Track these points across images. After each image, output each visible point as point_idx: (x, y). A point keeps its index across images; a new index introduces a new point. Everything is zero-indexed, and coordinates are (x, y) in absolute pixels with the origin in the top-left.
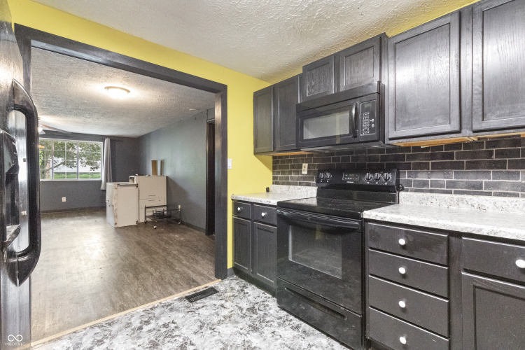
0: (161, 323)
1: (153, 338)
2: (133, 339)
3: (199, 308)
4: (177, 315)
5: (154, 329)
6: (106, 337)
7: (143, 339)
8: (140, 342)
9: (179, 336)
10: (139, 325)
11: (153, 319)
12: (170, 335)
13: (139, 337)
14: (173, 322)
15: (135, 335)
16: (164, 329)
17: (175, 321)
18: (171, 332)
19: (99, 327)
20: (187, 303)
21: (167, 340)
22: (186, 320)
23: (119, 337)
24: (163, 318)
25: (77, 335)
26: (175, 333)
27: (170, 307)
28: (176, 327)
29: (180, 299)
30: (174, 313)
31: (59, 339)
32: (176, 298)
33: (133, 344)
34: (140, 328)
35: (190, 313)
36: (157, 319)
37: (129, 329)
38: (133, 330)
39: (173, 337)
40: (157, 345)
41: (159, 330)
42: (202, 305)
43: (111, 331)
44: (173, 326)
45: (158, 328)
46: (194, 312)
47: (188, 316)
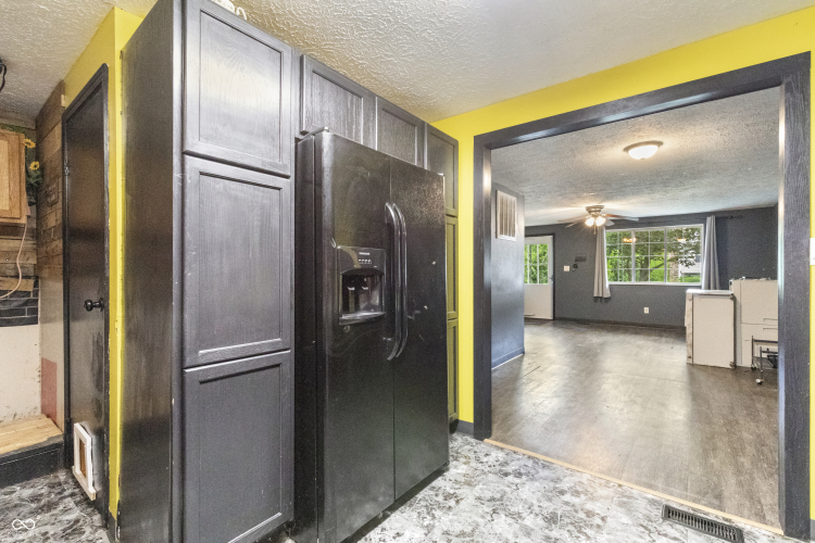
0: (589, 506)
1: (559, 513)
2: (543, 496)
3: (666, 535)
4: (620, 515)
5: (573, 506)
6: (527, 474)
7: (551, 504)
8: (545, 504)
10: (566, 488)
11: (586, 495)
12: (580, 527)
13: (550, 500)
14: (603, 519)
15: (550, 494)
16: (582, 515)
17: (609, 520)
18: (587, 525)
19: (534, 462)
20: (658, 513)
21: (571, 528)
22: (625, 531)
23: (537, 484)
24: (598, 504)
25: (514, 456)
26: (588, 531)
27: (625, 499)
28: (598, 526)
29: (652, 502)
30: (623, 510)
31: (502, 449)
32: (650, 496)
33: (539, 501)
34: (562, 493)
35: (643, 529)
36: (593, 499)
37: (552, 484)
38: (555, 488)
39: (580, 532)
40: (555, 523)
41: (576, 511)
42: (678, 535)
43: (538, 472)
44: (598, 521)
45: (578, 508)
46: (650, 532)
47: (634, 529)
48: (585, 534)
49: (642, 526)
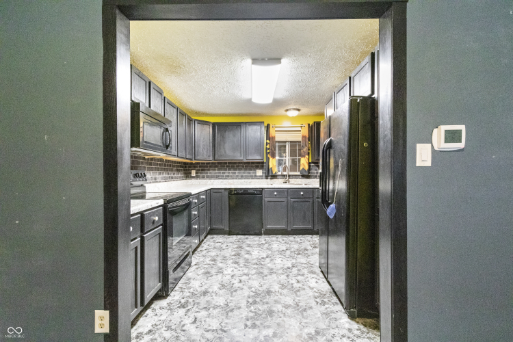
0: (256, 331)
1: (269, 319)
4: (237, 334)
5: (264, 327)
7: (276, 322)
8: (279, 321)
9: (251, 311)
12: (256, 315)
13: (278, 325)
14: (246, 326)
15: (281, 330)
16: (257, 323)
17: (243, 327)
18: (254, 317)
21: (260, 313)
22: (234, 324)
24: (251, 336)
26: (252, 315)
28: (248, 320)
33: (283, 321)
39: (255, 312)
44: (249, 323)
45: (262, 327)
46: (221, 329)
47: (230, 327)
48: (252, 312)
49: (225, 332)
